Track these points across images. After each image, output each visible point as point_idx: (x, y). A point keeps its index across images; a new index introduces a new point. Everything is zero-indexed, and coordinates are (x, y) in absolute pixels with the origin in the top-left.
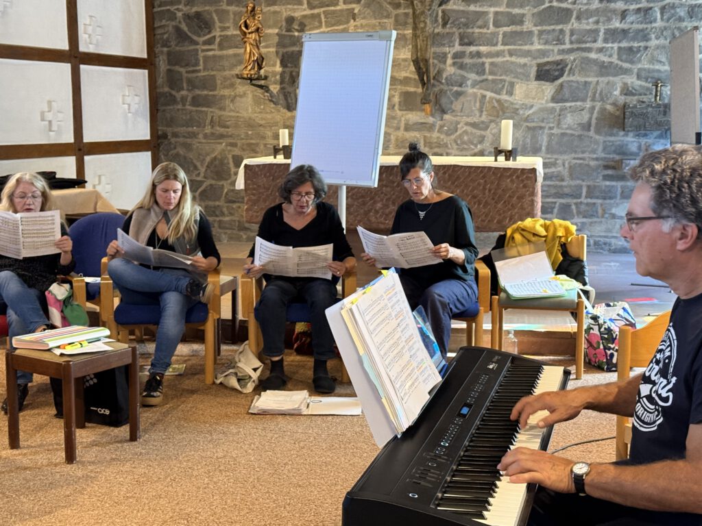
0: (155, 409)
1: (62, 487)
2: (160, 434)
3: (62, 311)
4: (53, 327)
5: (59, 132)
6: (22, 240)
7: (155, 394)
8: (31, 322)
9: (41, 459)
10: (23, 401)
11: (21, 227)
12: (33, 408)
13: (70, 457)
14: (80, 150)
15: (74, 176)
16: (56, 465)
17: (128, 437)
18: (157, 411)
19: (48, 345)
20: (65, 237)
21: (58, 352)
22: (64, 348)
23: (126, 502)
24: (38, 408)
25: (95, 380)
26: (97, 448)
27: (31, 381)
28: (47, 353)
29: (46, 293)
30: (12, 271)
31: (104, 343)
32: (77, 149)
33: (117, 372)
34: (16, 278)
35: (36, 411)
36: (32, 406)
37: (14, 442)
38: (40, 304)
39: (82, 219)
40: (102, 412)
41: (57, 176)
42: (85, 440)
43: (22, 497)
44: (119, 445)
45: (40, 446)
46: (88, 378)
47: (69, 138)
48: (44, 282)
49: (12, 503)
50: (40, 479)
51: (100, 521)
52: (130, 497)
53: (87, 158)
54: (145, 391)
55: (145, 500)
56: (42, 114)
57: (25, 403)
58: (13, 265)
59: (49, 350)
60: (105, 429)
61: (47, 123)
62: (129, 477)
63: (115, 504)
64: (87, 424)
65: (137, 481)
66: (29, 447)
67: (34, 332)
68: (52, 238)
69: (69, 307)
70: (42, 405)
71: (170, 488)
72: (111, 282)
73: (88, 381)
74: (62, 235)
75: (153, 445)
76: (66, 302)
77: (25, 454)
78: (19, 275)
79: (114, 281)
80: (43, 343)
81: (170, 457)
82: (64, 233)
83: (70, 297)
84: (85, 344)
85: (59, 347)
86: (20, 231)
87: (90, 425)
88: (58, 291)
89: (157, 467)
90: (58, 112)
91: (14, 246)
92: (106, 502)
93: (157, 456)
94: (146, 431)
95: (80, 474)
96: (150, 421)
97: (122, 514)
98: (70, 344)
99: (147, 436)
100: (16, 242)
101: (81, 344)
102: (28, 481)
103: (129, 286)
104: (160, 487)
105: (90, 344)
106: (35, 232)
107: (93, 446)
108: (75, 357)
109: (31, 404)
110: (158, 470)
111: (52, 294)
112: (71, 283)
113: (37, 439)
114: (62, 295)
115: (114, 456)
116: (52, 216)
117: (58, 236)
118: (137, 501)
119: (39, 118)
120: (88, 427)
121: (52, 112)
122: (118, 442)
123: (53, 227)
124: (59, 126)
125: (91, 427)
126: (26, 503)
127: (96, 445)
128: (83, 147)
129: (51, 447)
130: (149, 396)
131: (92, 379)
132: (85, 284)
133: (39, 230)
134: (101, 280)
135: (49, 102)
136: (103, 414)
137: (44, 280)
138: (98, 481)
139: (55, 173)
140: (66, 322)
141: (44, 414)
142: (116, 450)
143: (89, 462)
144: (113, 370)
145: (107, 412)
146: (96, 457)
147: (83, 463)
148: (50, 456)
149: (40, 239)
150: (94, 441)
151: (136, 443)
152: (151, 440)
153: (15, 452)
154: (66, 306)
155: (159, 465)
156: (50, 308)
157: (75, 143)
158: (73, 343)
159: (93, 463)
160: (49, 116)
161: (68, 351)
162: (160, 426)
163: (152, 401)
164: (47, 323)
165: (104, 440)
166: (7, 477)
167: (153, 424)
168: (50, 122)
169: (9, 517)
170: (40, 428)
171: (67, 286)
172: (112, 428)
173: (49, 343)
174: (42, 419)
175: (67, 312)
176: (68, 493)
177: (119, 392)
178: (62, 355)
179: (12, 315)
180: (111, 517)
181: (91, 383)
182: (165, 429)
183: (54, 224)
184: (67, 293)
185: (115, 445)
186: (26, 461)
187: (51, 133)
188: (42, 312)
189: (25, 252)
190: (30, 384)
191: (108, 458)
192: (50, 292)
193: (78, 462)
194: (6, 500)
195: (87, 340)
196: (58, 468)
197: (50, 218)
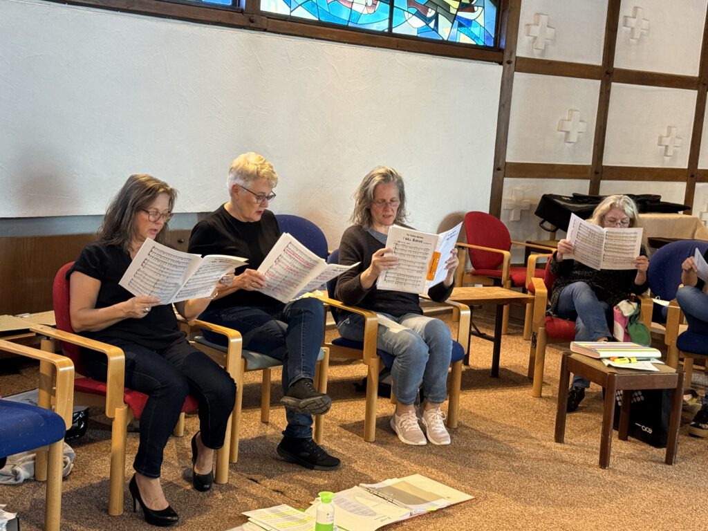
0: (700, 441)
1: (589, 486)
2: (698, 465)
3: (626, 328)
4: (614, 340)
5: (674, 157)
6: (603, 252)
7: (703, 426)
8: (595, 332)
9: (579, 457)
10: (578, 404)
11: (605, 241)
12: (586, 412)
13: (604, 462)
14: (692, 176)
15: (682, 203)
16: (589, 466)
17: (664, 460)
18: (702, 443)
19: (599, 354)
20: (643, 257)
21: (607, 362)
22: (614, 361)
23: (643, 516)
24: (591, 412)
25: (642, 398)
26: (632, 461)
27: (588, 387)
28: (598, 362)
29: (614, 308)
30: (588, 283)
31: (653, 364)
32: (690, 175)
33: (664, 395)
34: (589, 289)
35: (588, 415)
36: (585, 410)
37: (559, 437)
38: (606, 317)
39: (673, 243)
40: (645, 430)
41: (661, 200)
42: (623, 452)
43: (551, 485)
44: (654, 464)
45: (582, 446)
46: (636, 394)
47: (684, 164)
48: (615, 297)
49: (542, 487)
50: (572, 474)
51: (613, 525)
52: (647, 513)
53: (698, 185)
54: (694, 421)
55: (660, 520)
56: (661, 138)
57: (579, 405)
58: (590, 278)
59: (600, 359)
60: (645, 447)
61: (664, 147)
62: (653, 495)
63: (632, 515)
64: (629, 438)
65: (659, 501)
66: (571, 444)
67: (596, 341)
68: (630, 256)
69: (634, 325)
70: (594, 411)
71: (689, 516)
72: (679, 308)
73: (635, 397)
74: (641, 255)
75: (686, 473)
76: (633, 319)
77: (566, 449)
78: (593, 288)
79: (682, 309)
80: (596, 351)
81: (699, 489)
82: (643, 252)
83: (636, 316)
84: (634, 360)
85: (609, 358)
86: (604, 245)
87: (632, 439)
88: (626, 308)
89: (683, 493)
90: (677, 137)
91: (595, 257)
92: (623, 511)
93: (687, 483)
94: (683, 458)
95: (609, 479)
96: (691, 450)
97: (635, 525)
98: (619, 358)
99: (683, 463)
100: (598, 254)
101: (630, 360)
102: (560, 473)
103: (695, 315)
104: (680, 512)
105: (640, 362)
106: (617, 247)
107: (629, 458)
108: (622, 371)
109: (585, 407)
110: (683, 497)
111: (620, 310)
112: (639, 302)
113: (581, 439)
114: (630, 312)
115: (645, 473)
116: (635, 233)
117: (637, 254)
118: (653, 518)
119: (657, 142)
120: (630, 441)
121: (669, 138)
122: (653, 461)
123: (633, 244)
124: (675, 152)
125: (634, 442)
126: (554, 491)
127: (632, 458)
128: (697, 174)
129: (590, 450)
130: (696, 426)
131: (639, 396)
132: (652, 305)
133: (622, 246)
134: (670, 304)
135: (670, 128)
136: (646, 432)
137: (616, 296)
138: (623, 490)
139: (660, 197)
140: (628, 338)
141: (594, 419)
142: (649, 468)
143: (620, 471)
144: (660, 391)
145: (650, 431)
146: (628, 469)
147: (614, 471)
148: (587, 457)
149: (618, 255)
150: (631, 454)
151: (671, 467)
152: (686, 468)
153: (559, 445)
154: (631, 324)
155: (685, 493)
156: (615, 322)
157: (688, 169)
158: (623, 357)
159: (624, 473)
160: (667, 141)
161: (617, 363)
162: (700, 458)
163: (699, 432)
164: (610, 335)
165: (641, 456)
166: (544, 464)
167: (694, 454)
168: (667, 146)
169: (535, 498)
170: (586, 430)
171: (635, 305)
172: (652, 447)
173: (601, 353)
174: (591, 423)
175: (632, 329)
176: (592, 492)
177: (664, 415)
178: (609, 366)
179: (580, 323)
180: (623, 525)
181: (639, 399)
182: (703, 462)
183: (635, 241)
184: (633, 311)
185: (649, 463)
186: (565, 456)
187: (666, 158)
188: (606, 325)
189: (605, 264)
190: (586, 390)
191: (639, 473)
192: (618, 308)
193: (610, 469)
194: (537, 483)
195: (636, 357)
196: (590, 470)
197: (633, 235)
